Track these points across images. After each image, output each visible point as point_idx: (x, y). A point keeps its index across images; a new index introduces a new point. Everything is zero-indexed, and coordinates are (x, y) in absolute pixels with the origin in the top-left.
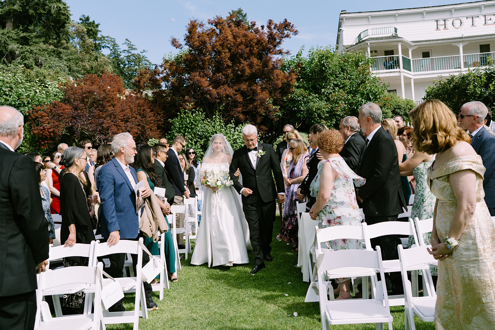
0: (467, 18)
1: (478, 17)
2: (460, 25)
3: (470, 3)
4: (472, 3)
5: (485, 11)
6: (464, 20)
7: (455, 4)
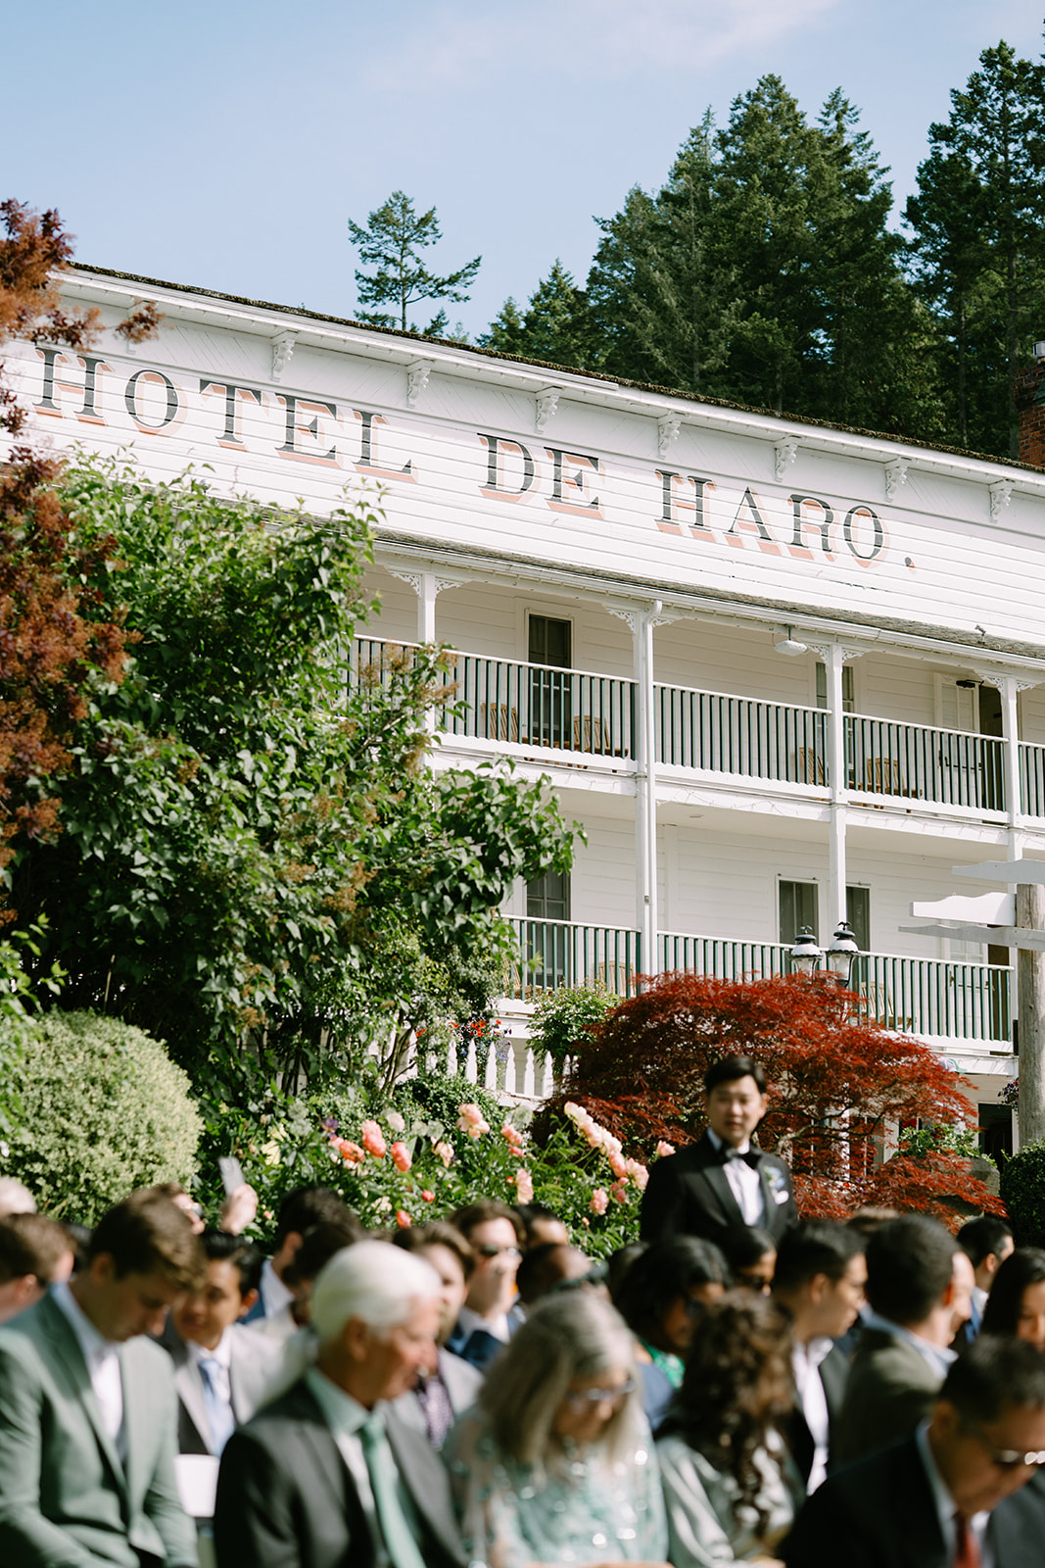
0: (204, 384)
1: (257, 394)
2: (163, 413)
3: (237, 300)
4: (246, 302)
5: (298, 376)
6: (189, 393)
7: (163, 285)
